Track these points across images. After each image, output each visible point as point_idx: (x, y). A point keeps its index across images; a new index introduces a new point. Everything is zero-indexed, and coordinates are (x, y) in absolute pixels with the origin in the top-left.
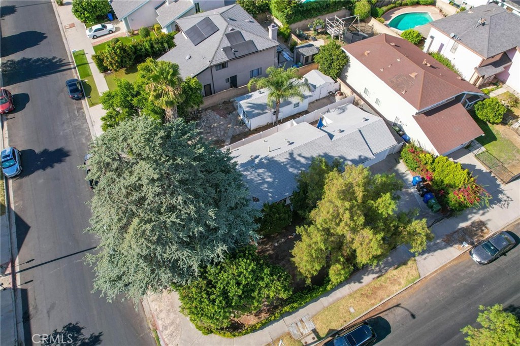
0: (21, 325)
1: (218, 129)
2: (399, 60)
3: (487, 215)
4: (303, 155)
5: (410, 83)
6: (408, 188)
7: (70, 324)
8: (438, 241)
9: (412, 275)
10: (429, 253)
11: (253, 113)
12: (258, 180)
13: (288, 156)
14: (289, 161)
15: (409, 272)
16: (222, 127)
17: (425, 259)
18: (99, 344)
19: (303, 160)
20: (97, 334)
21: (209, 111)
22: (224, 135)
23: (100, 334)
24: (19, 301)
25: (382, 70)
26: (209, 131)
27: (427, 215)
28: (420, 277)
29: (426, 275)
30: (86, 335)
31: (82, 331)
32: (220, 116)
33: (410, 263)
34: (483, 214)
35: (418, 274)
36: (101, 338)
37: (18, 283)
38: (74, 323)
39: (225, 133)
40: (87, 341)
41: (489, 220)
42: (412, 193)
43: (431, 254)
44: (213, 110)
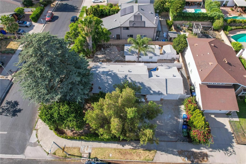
0: (5, 93)
1: (113, 55)
2: (208, 53)
3: (213, 153)
4: (131, 79)
5: (207, 67)
6: (179, 118)
7: (17, 101)
8: (175, 150)
9: (149, 158)
10: (165, 153)
11: (128, 53)
12: (105, 80)
13: (124, 76)
14: (123, 78)
15: (148, 155)
16: (115, 55)
17: (162, 154)
18: (20, 113)
19: (130, 81)
20: (21, 109)
21: (115, 46)
22: (114, 58)
23: (22, 110)
24: (9, 86)
25: (197, 55)
26: (109, 54)
27: (179, 135)
28: (152, 160)
29: (157, 162)
30: (18, 107)
31: (18, 106)
32: (118, 50)
33: (152, 152)
34: (211, 151)
35: (153, 158)
36: (22, 111)
37: (13, 80)
38: (18, 101)
39: (115, 58)
40: (17, 109)
41: (212, 156)
42: (179, 121)
43: (167, 154)
44: (117, 47)
